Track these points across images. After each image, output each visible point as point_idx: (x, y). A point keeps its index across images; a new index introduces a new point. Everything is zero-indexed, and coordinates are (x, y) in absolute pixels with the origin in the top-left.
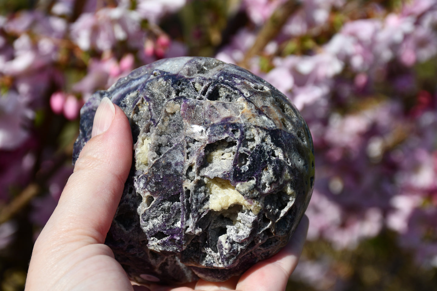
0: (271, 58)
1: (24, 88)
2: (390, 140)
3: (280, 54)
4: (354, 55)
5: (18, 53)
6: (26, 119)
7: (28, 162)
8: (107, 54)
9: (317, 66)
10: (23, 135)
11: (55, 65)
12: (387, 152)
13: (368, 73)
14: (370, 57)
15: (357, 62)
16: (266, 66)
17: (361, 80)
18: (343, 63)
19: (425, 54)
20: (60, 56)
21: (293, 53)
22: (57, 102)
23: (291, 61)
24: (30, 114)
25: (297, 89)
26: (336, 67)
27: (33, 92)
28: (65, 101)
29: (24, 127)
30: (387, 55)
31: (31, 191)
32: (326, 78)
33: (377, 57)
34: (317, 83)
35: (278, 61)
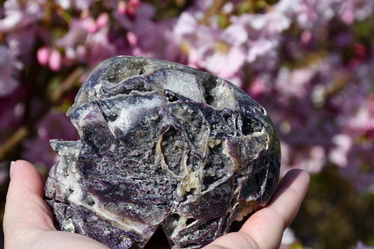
0: (228, 16)
1: (13, 43)
2: (331, 87)
3: (236, 13)
4: (301, 13)
5: (8, 12)
6: (15, 69)
7: (19, 110)
8: (85, 13)
9: (268, 23)
10: (14, 84)
11: (40, 23)
12: (328, 97)
13: (312, 30)
14: (315, 15)
15: (303, 19)
16: (224, 22)
17: (306, 37)
18: (290, 20)
19: (362, 14)
20: (45, 15)
21: (247, 12)
22: (42, 55)
23: (245, 18)
24: (19, 66)
25: (251, 43)
26: (285, 24)
27: (21, 47)
28: (49, 55)
29: (14, 77)
30: (329, 14)
31: (21, 133)
32: (276, 33)
33: (320, 15)
34: (268, 37)
35: (234, 19)
